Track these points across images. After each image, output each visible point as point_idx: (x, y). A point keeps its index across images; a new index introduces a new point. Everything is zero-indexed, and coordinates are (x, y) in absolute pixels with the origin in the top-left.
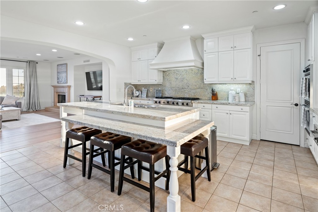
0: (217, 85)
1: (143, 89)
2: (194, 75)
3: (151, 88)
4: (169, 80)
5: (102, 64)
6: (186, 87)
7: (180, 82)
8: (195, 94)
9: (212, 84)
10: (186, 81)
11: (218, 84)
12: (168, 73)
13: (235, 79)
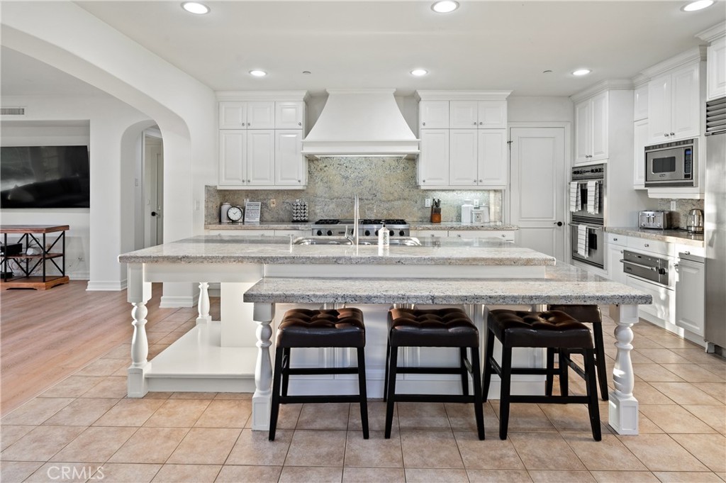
0: (437, 192)
1: (247, 202)
2: (388, 172)
3: (274, 200)
4: (325, 180)
5: (89, 126)
6: (370, 198)
7: (353, 186)
8: (391, 212)
9: (428, 190)
10: (367, 184)
11: (438, 190)
12: (324, 165)
13: (481, 181)
